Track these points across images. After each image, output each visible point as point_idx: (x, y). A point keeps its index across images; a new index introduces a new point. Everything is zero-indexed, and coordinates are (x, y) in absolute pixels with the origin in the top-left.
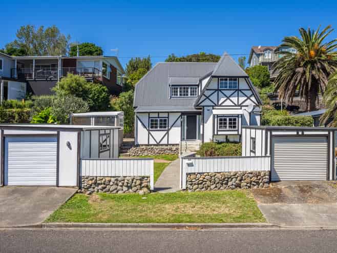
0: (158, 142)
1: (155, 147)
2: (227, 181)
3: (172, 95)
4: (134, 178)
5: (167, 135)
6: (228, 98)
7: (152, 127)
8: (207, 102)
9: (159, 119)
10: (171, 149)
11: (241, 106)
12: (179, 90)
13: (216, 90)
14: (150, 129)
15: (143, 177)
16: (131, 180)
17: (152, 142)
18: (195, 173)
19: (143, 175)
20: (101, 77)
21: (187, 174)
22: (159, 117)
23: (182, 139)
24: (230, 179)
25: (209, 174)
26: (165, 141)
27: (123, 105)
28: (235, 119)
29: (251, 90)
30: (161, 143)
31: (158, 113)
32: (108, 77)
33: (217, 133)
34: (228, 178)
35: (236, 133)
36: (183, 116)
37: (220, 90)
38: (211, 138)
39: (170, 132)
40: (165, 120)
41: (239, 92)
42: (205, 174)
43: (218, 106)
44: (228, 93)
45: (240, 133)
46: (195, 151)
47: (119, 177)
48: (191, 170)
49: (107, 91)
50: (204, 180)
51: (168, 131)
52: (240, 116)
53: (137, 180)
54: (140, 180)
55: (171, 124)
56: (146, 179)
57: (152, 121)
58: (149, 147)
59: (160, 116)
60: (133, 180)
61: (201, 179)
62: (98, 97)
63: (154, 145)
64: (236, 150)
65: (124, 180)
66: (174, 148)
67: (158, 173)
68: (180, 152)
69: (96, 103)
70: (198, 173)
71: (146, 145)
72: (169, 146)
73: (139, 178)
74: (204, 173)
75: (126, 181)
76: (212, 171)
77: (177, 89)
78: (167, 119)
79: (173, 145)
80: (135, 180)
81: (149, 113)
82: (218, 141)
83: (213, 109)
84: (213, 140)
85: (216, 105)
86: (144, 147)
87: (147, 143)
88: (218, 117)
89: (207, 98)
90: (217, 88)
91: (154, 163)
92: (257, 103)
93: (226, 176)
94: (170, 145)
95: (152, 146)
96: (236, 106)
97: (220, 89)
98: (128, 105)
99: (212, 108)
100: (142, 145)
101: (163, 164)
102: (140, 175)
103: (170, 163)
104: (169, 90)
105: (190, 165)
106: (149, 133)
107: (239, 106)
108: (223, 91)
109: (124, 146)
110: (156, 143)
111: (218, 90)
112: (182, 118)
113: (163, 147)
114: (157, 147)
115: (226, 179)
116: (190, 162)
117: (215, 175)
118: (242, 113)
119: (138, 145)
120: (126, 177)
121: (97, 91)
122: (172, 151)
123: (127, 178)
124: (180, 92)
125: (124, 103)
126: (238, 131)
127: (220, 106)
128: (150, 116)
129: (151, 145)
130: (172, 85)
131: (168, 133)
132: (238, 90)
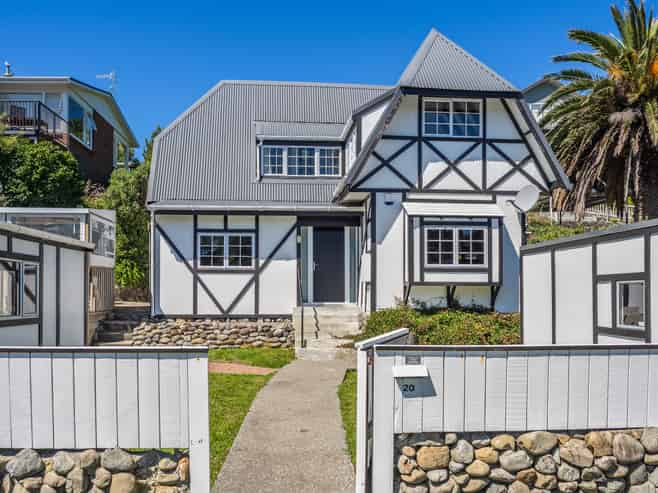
0: (225, 308)
1: (214, 323)
2: (626, 479)
3: (266, 171)
4: (97, 464)
5: (253, 286)
6: (453, 166)
7: (205, 261)
8: (385, 179)
9: (226, 236)
10: (267, 331)
11: (492, 193)
12: (285, 155)
13: (413, 139)
14: (199, 267)
15: (154, 455)
16: (77, 475)
17: (206, 307)
18: (443, 435)
19: (147, 444)
20: (65, 137)
21: (401, 441)
22: (226, 230)
23: (302, 300)
24: (641, 469)
25: (526, 439)
26: (246, 307)
27: (120, 204)
28: (478, 235)
29: (524, 141)
30: (234, 312)
31: (225, 214)
32: (87, 141)
33: (422, 277)
34: (632, 466)
35: (483, 278)
36: (302, 228)
37: (427, 140)
38: (401, 296)
39: (262, 277)
40: (247, 240)
41: (488, 147)
42: (498, 442)
43: (420, 190)
44: (452, 149)
45: (496, 279)
46: (346, 337)
47: (13, 452)
48: (422, 415)
49: (73, 164)
50: (495, 473)
51: (258, 271)
52: (495, 222)
53: (113, 471)
54: (135, 470)
55: (265, 251)
56: (163, 463)
57: (205, 240)
58: (197, 322)
59: (230, 227)
60: (89, 473)
61: (479, 468)
62: (44, 175)
63: (213, 318)
64: (486, 335)
65: (40, 473)
66: (278, 328)
67: (231, 419)
68: (298, 339)
69: (35, 194)
70: (460, 436)
71: (186, 318)
72: (260, 321)
73: (126, 461)
74: (492, 435)
75: (51, 477)
76: (537, 424)
77: (280, 152)
78: (253, 235)
79: (274, 318)
80: (102, 473)
81: (196, 214)
82: (423, 305)
83: (405, 199)
84: (406, 302)
85: (412, 189)
86: (181, 323)
87: (190, 312)
88: (423, 223)
89: (386, 163)
90: (415, 133)
91: (212, 377)
92: (544, 185)
93: (623, 455)
94: (264, 317)
95: (208, 321)
96: (477, 191)
97: (424, 135)
98: (136, 205)
99: (399, 196)
100: (175, 318)
101: (247, 380)
102: (132, 445)
103: (272, 375)
104: (254, 152)
105: (415, 388)
106: (196, 279)
107: (486, 191)
108: (435, 144)
109: (116, 318)
110: (219, 313)
111: (418, 139)
112: (299, 233)
113: (242, 323)
114: (222, 325)
115: (622, 470)
116: (418, 371)
117: (557, 445)
118: (500, 214)
119: (161, 317)
120: (51, 452)
121: (41, 159)
122: (273, 336)
123: (56, 459)
124: (290, 161)
125: (123, 196)
126: (489, 271)
127: (428, 190)
128: (200, 226)
129: (203, 318)
130: (266, 142)
131: (256, 280)
132: (485, 141)
